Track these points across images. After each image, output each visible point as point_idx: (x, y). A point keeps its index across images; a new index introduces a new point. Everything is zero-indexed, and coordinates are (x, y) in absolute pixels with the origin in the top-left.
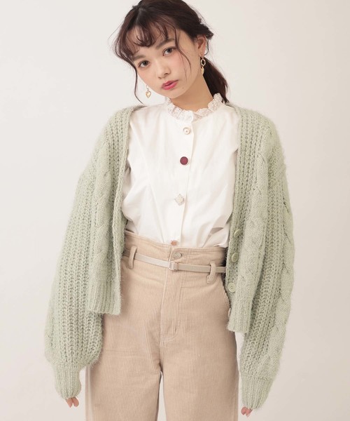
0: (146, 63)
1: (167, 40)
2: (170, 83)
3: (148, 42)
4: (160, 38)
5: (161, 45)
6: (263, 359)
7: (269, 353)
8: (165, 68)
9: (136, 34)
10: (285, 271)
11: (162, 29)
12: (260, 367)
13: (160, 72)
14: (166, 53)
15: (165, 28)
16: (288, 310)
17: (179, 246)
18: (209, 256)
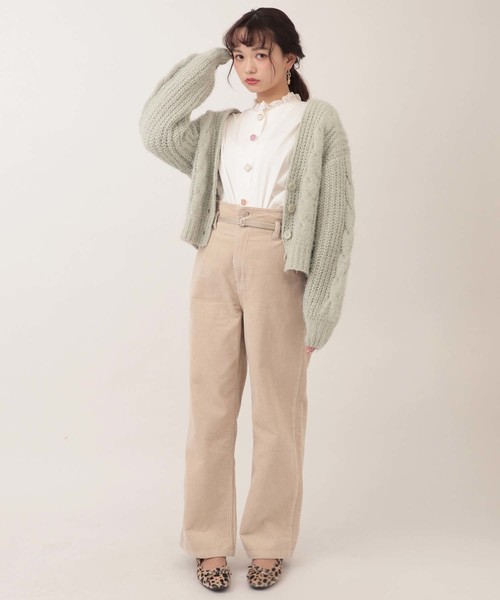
0: (242, 57)
1: (263, 47)
2: (253, 80)
3: (249, 43)
4: (258, 44)
5: (257, 49)
6: (325, 305)
7: (330, 299)
8: (253, 67)
9: (243, 33)
10: (345, 232)
11: (262, 38)
12: (322, 310)
13: (248, 69)
14: (259, 57)
15: (264, 38)
16: (348, 264)
17: (247, 205)
18: (272, 215)
